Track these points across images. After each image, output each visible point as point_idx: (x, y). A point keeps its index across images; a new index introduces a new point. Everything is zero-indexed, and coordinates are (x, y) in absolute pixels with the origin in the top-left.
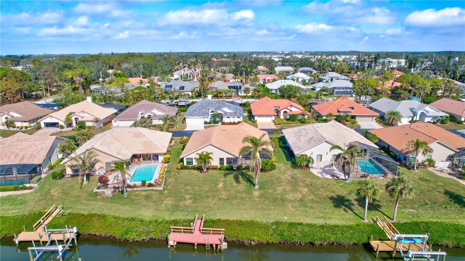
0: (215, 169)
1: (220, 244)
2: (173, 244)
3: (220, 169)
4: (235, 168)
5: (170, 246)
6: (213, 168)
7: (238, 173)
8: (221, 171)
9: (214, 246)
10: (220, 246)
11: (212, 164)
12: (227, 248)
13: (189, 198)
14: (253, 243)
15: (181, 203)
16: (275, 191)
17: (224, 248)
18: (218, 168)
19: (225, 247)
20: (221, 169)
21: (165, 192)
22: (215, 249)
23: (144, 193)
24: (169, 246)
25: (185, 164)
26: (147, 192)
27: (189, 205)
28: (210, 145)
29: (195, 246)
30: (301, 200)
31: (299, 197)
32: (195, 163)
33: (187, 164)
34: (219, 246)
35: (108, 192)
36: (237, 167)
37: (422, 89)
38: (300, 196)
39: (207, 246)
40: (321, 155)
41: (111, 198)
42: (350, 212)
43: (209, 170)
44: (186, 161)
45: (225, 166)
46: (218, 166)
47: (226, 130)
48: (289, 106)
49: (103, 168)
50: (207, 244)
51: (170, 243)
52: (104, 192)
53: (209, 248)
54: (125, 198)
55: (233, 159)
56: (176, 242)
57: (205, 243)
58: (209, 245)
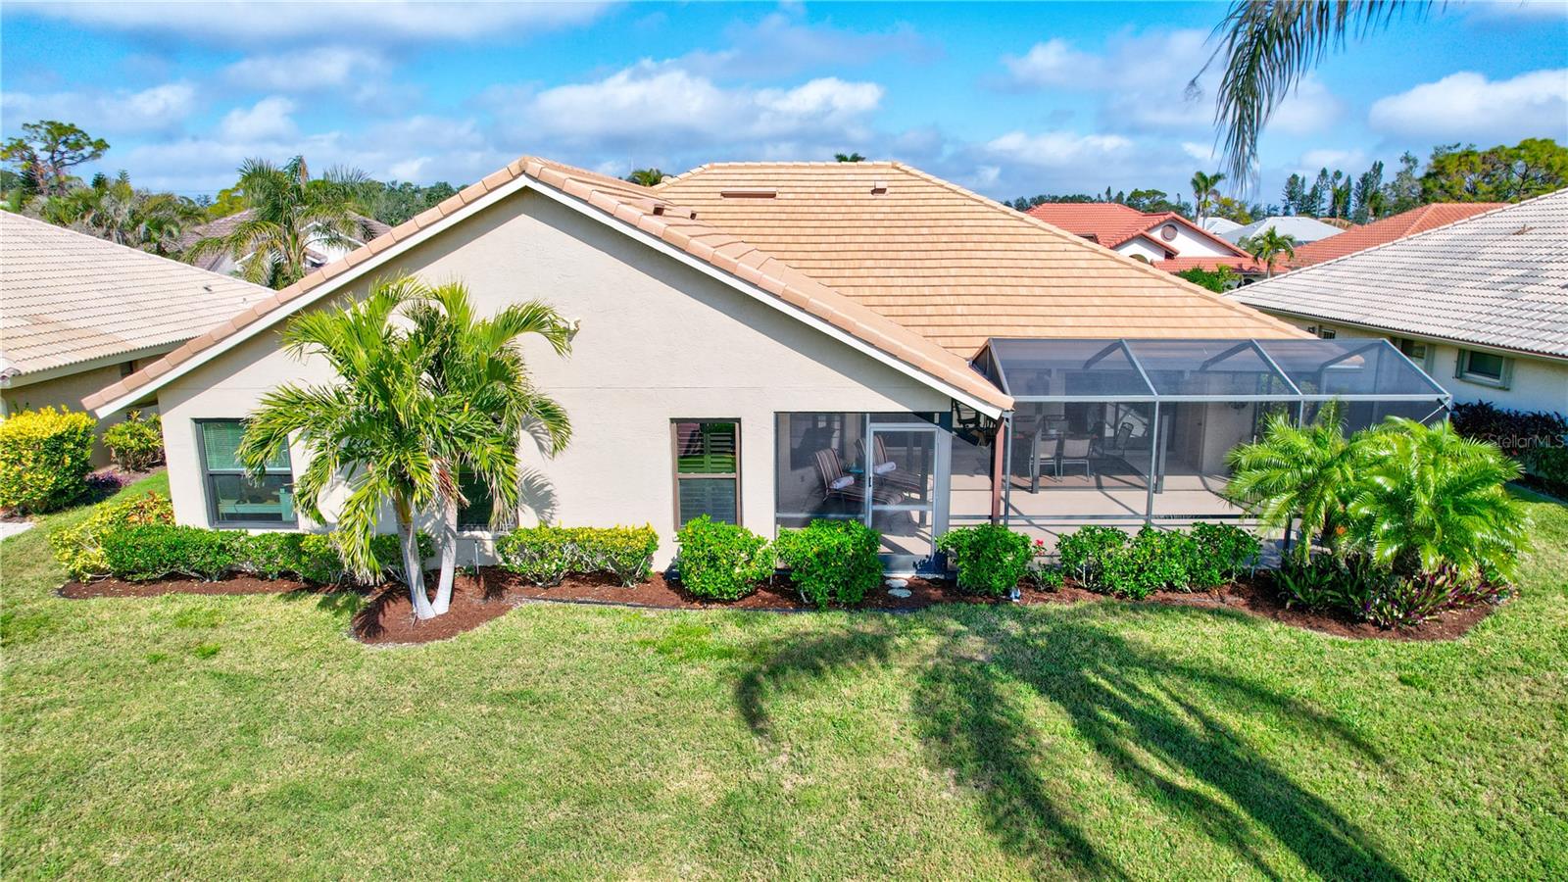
0: (602, 577)
3: (674, 579)
4: (902, 577)
6: (573, 575)
7: (974, 646)
8: (695, 615)
11: (566, 518)
18: (661, 563)
20: (694, 582)
25: (190, 510)
33: (216, 516)
36: (939, 561)
43: (512, 593)
44: (204, 463)
45: (760, 542)
46: (653, 542)
47: (773, 196)
48: (1161, 223)
55: (871, 429)
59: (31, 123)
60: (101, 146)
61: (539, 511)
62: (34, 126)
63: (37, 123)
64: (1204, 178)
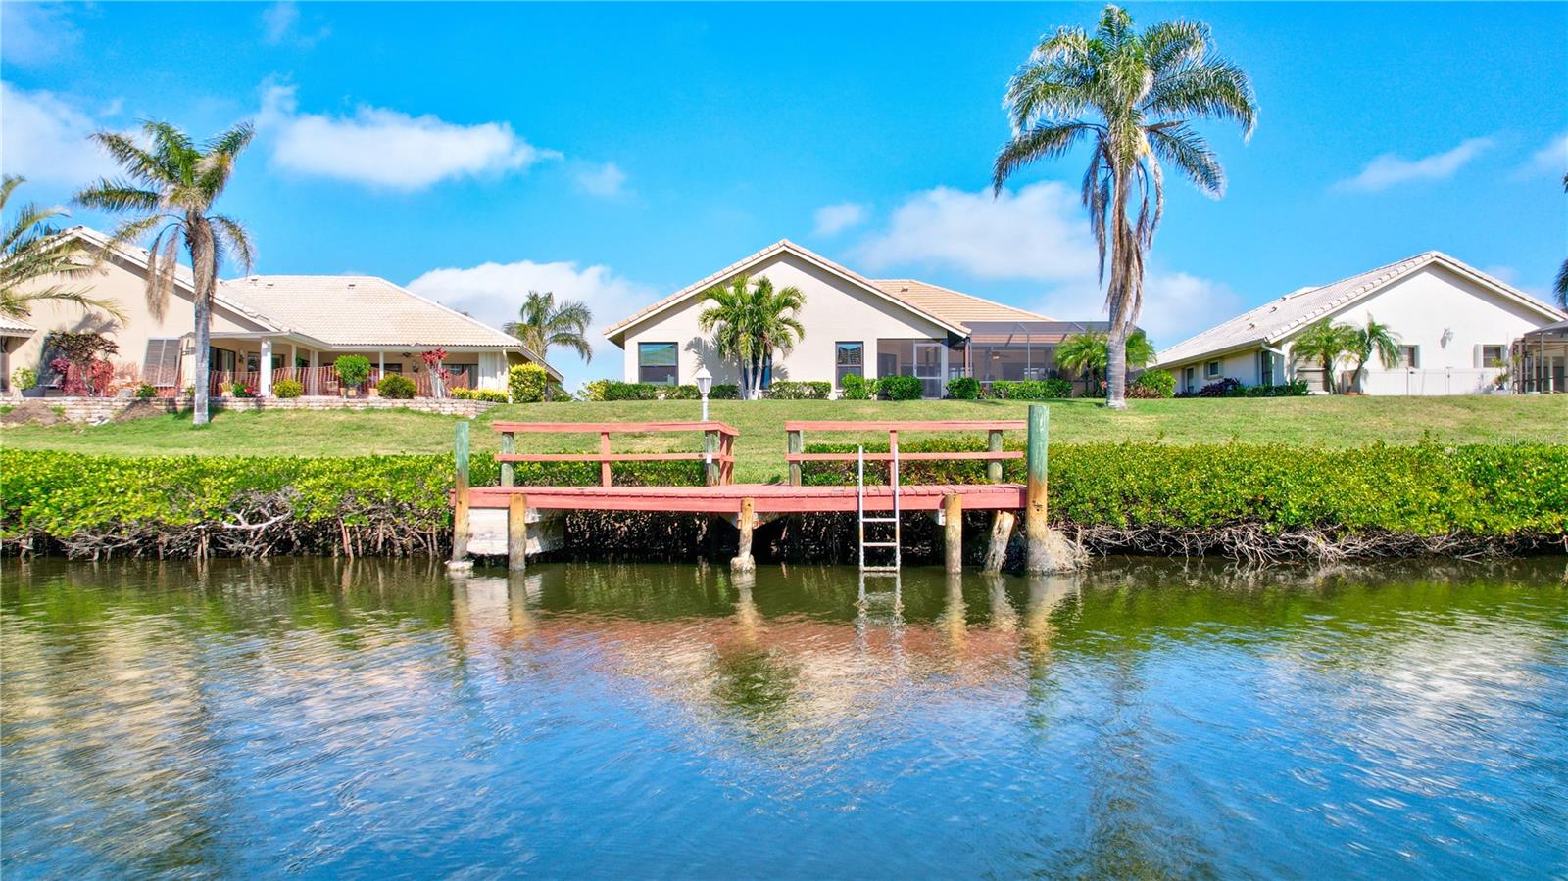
1: (1014, 502)
2: (499, 548)
5: (467, 566)
9: (954, 527)
22: (955, 560)
24: (459, 568)
28: (784, 255)
32: (691, 371)
34: (1005, 524)
35: (92, 413)
40: (1411, 351)
44: (640, 361)
46: (828, 388)
49: (131, 374)
50: (867, 514)
51: (471, 536)
52: (60, 412)
53: (898, 567)
54: (195, 428)
55: (916, 345)
56: (540, 510)
57: (850, 506)
58: (897, 520)
61: (783, 377)
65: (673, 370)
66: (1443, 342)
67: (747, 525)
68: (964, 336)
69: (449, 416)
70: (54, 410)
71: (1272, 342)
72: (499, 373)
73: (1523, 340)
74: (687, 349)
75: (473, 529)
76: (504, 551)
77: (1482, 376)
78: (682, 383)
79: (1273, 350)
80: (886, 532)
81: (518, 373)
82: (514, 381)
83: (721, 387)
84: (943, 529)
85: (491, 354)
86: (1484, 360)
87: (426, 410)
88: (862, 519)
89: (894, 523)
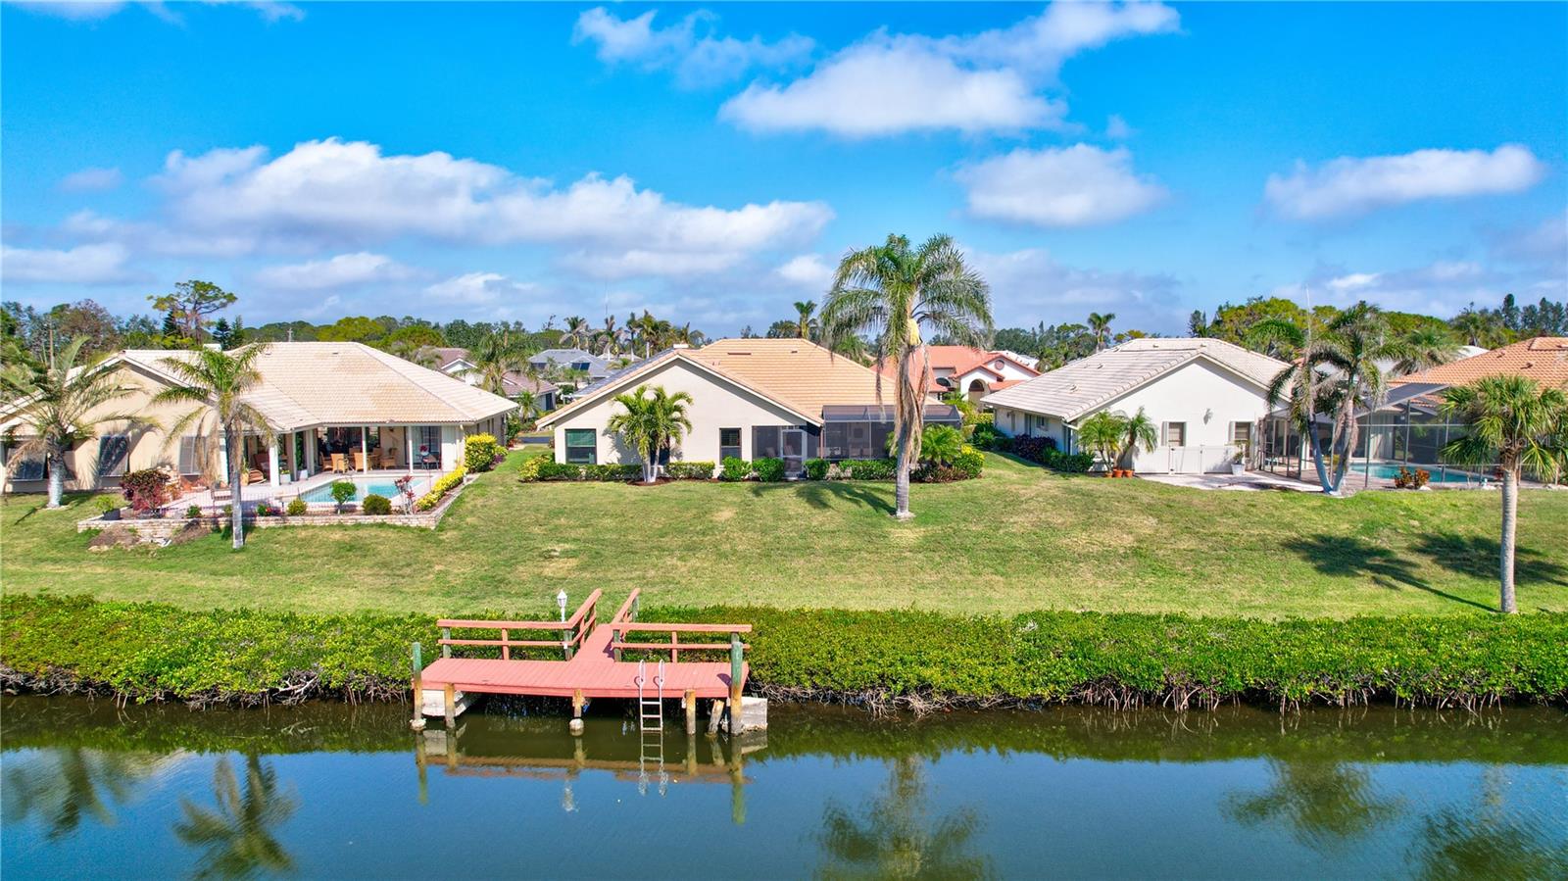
0: (699, 477)
1: (725, 694)
2: (439, 712)
3: (721, 476)
5: (423, 722)
6: (690, 475)
8: (729, 486)
9: (690, 708)
10: (727, 711)
12: (764, 725)
13: (562, 552)
14: (917, 703)
15: (521, 568)
16: (998, 529)
17: (749, 725)
18: (716, 472)
19: (755, 717)
20: (729, 477)
21: (448, 536)
22: (692, 727)
23: (337, 536)
24: (418, 723)
25: (561, 458)
26: (353, 533)
27: (559, 575)
28: (679, 362)
29: (569, 713)
30: (1135, 553)
31: (1125, 543)
32: (607, 454)
33: (569, 461)
34: (719, 706)
35: (156, 532)
37: (1477, 328)
38: (1128, 540)
39: (649, 709)
40: (1181, 426)
41: (163, 551)
42: (1407, 587)
44: (566, 444)
45: (747, 463)
46: (713, 467)
47: (749, 354)
48: (993, 359)
49: (169, 464)
50: (644, 699)
51: (424, 705)
52: (134, 531)
53: (661, 729)
54: (235, 551)
55: (782, 431)
56: (462, 692)
57: (635, 695)
58: (660, 703)
59: (182, 282)
60: (231, 298)
61: (678, 458)
62: (184, 285)
63: (187, 282)
64: (1099, 318)
65: (593, 450)
66: (1206, 419)
67: (579, 704)
68: (819, 425)
69: (415, 528)
70: (130, 530)
71: (1068, 421)
72: (458, 441)
73: (1264, 420)
74: (604, 435)
75: (425, 701)
76: (443, 714)
77: (1227, 452)
78: (599, 463)
79: (1070, 426)
80: (653, 709)
81: (472, 444)
82: (470, 451)
83: (629, 467)
84: (685, 710)
85: (452, 427)
86: (1236, 433)
87: (399, 524)
88: (642, 703)
89: (658, 705)
